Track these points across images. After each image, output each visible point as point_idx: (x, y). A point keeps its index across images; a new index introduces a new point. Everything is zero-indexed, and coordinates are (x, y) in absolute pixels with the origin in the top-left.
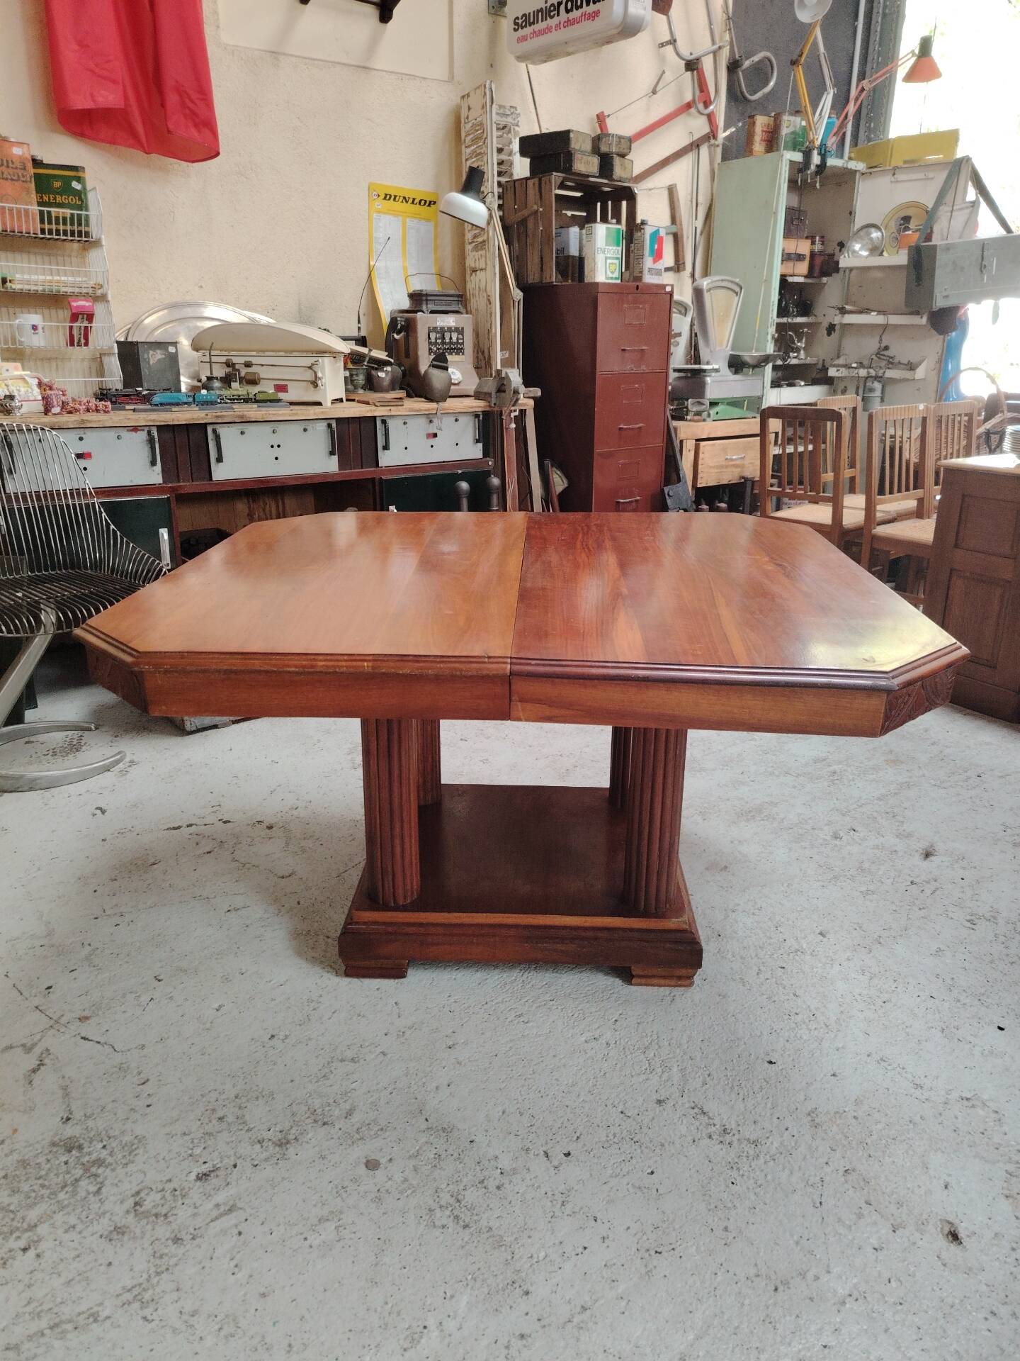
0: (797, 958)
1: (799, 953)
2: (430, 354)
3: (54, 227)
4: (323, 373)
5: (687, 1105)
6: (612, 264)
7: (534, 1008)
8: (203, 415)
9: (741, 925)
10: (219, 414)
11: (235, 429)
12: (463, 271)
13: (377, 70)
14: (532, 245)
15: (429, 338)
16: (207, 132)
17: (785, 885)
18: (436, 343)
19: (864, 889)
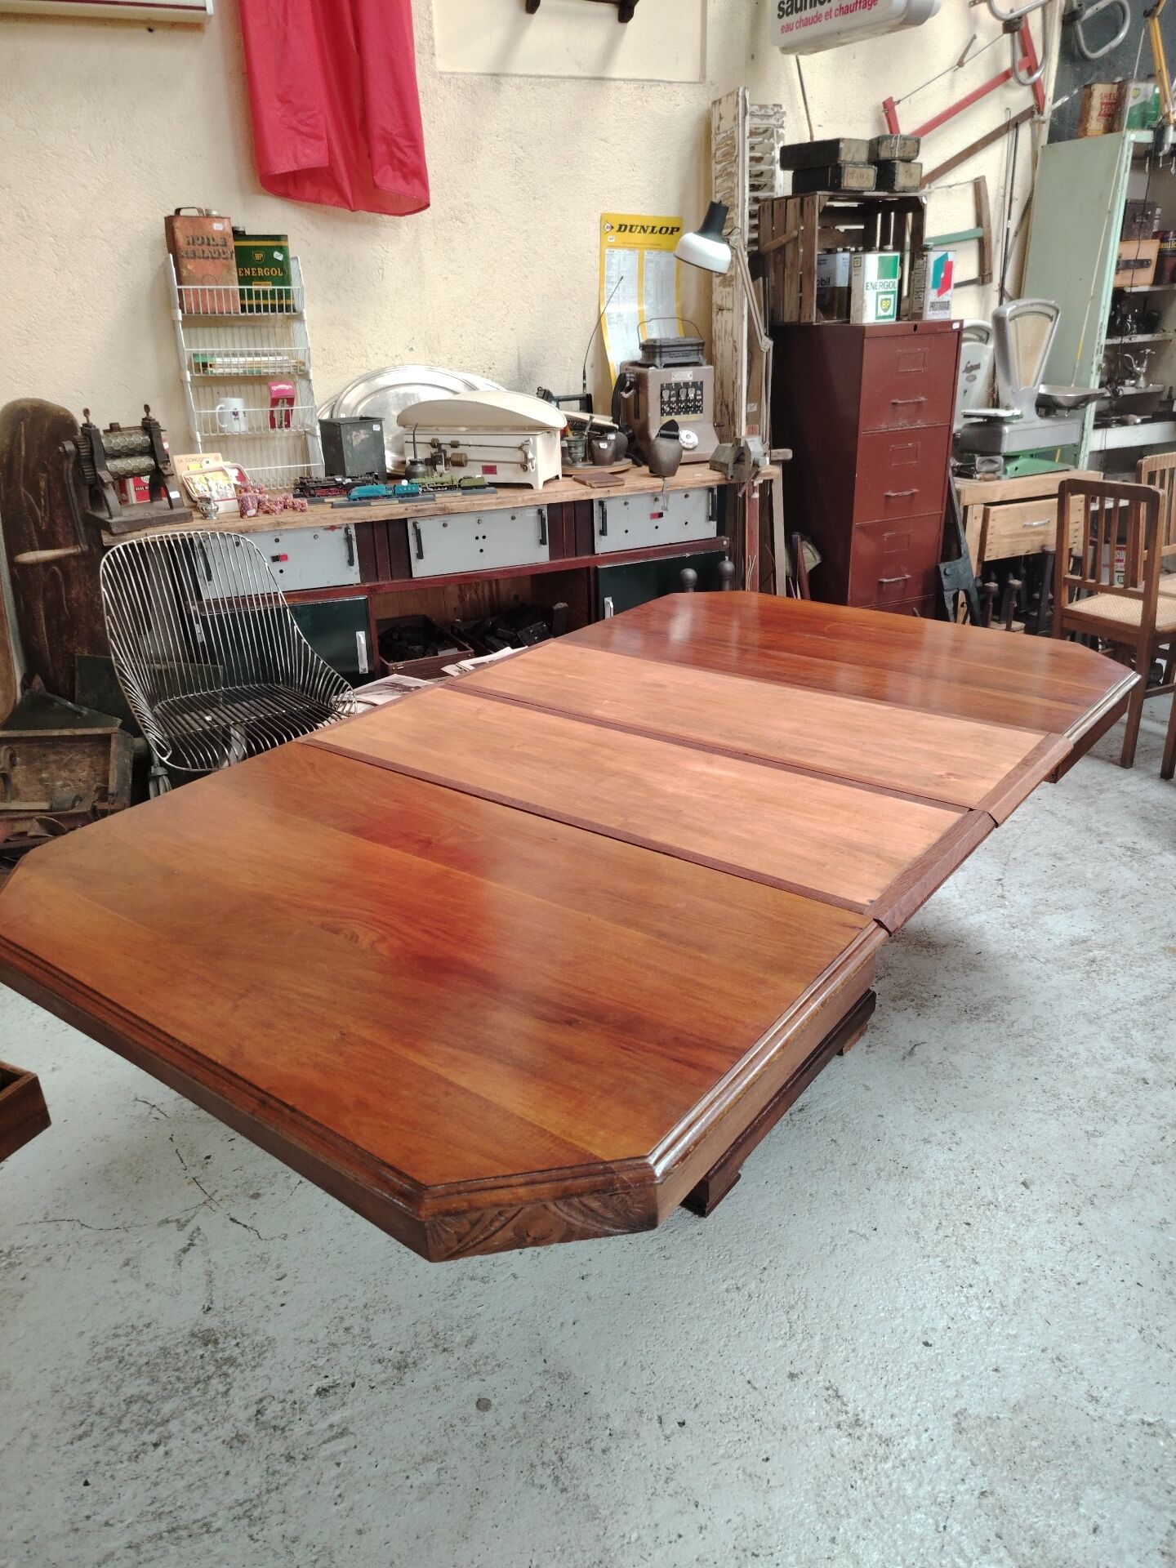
0: (988, 1213)
1: (992, 1207)
2: (662, 415)
3: (254, 302)
4: (535, 453)
5: (821, 1384)
6: (886, 299)
7: (679, 1241)
8: (402, 510)
9: (932, 1162)
10: (419, 507)
11: (437, 523)
12: (709, 309)
13: (614, 80)
14: (790, 277)
15: (662, 397)
16: (416, 182)
17: (997, 1113)
18: (669, 402)
19: (1090, 1128)
